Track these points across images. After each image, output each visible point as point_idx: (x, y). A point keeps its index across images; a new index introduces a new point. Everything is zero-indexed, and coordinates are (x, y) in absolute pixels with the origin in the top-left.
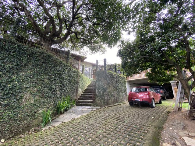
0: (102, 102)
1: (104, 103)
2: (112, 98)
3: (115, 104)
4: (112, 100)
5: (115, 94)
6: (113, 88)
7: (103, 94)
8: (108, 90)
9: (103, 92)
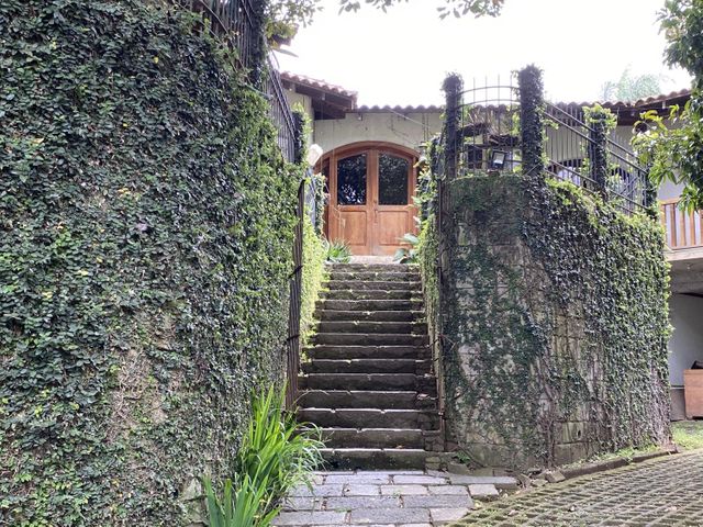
0: (517, 440)
1: (531, 445)
2: (581, 411)
3: (598, 461)
4: (580, 426)
5: (595, 379)
6: (583, 328)
7: (521, 378)
8: (555, 346)
9: (525, 361)
